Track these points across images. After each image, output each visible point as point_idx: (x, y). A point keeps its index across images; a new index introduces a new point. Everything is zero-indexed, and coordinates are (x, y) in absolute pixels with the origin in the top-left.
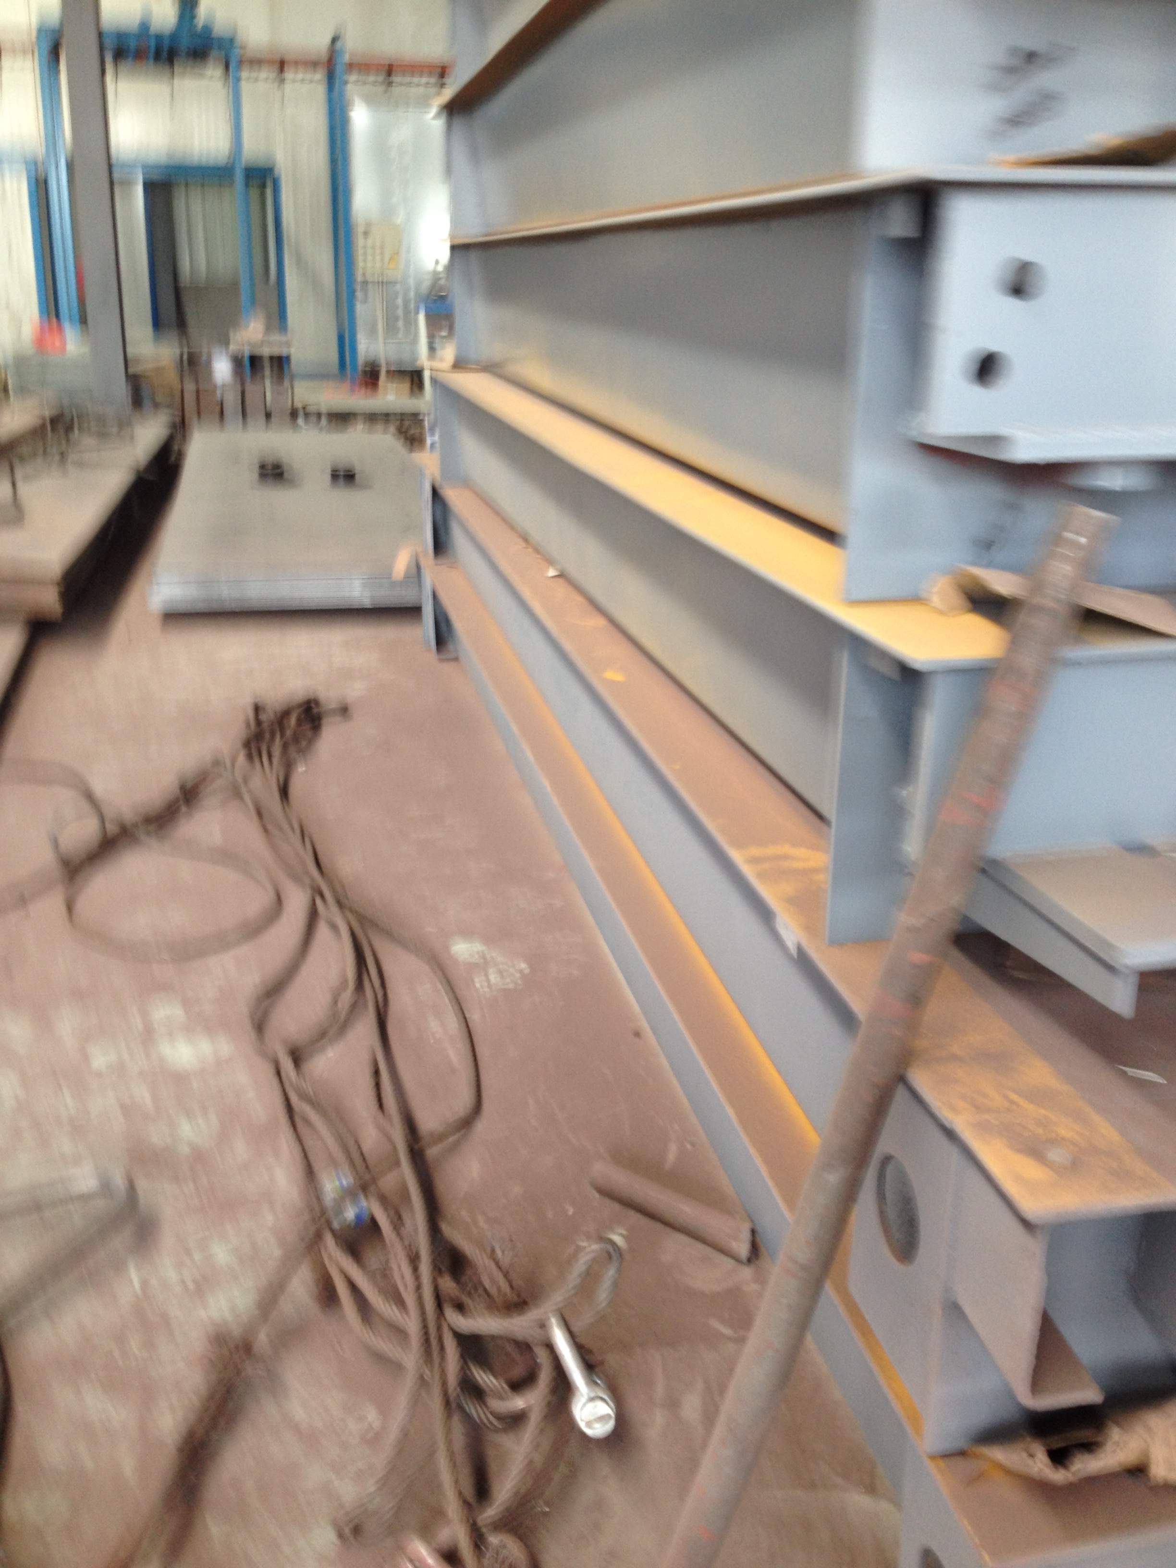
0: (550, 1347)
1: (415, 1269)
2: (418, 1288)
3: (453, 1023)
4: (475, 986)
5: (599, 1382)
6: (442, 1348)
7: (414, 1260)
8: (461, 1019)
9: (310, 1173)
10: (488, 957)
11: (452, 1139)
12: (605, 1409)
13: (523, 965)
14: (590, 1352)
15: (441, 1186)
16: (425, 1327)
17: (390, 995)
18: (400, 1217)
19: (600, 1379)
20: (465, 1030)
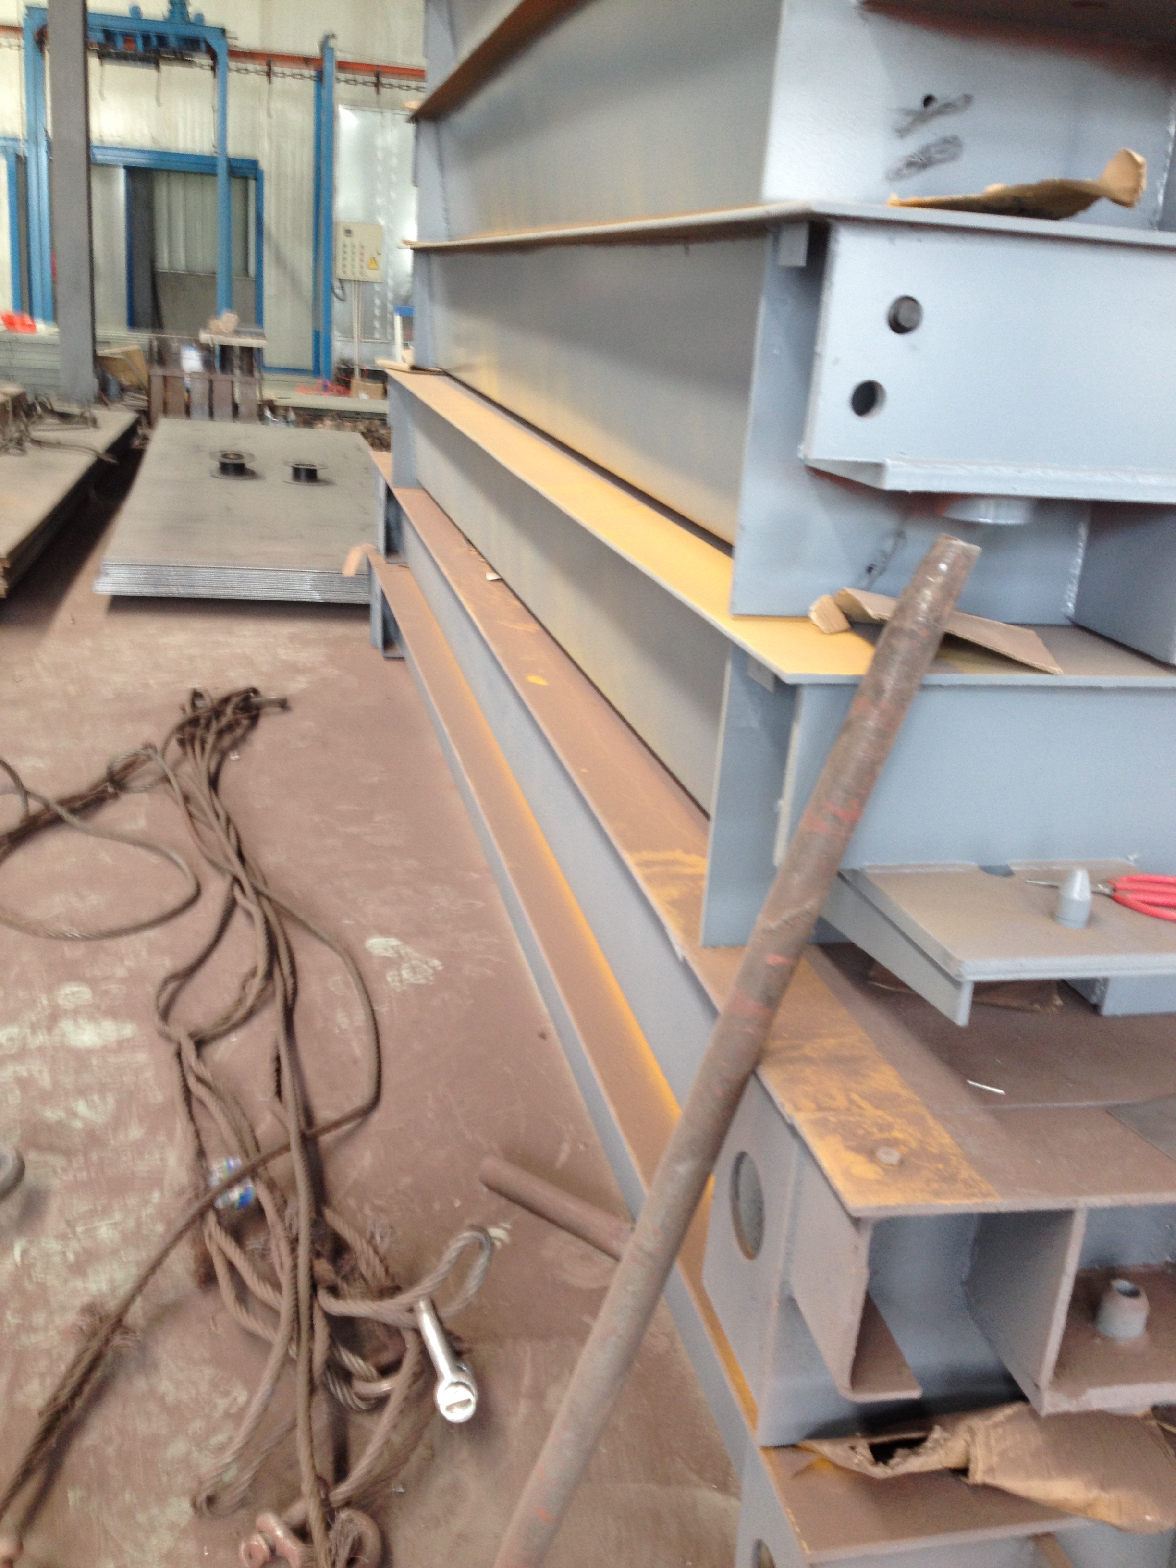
0: (418, 1332)
1: (293, 1250)
2: (295, 1267)
3: (360, 1016)
4: (386, 981)
5: (465, 1368)
6: (312, 1327)
7: (294, 1243)
8: (368, 1010)
9: (201, 1153)
10: (402, 952)
11: (347, 1127)
12: (468, 1394)
13: (436, 962)
14: (458, 1339)
15: (331, 1175)
16: (297, 1306)
17: (300, 985)
18: (285, 1202)
19: (466, 1366)
20: (371, 1023)
